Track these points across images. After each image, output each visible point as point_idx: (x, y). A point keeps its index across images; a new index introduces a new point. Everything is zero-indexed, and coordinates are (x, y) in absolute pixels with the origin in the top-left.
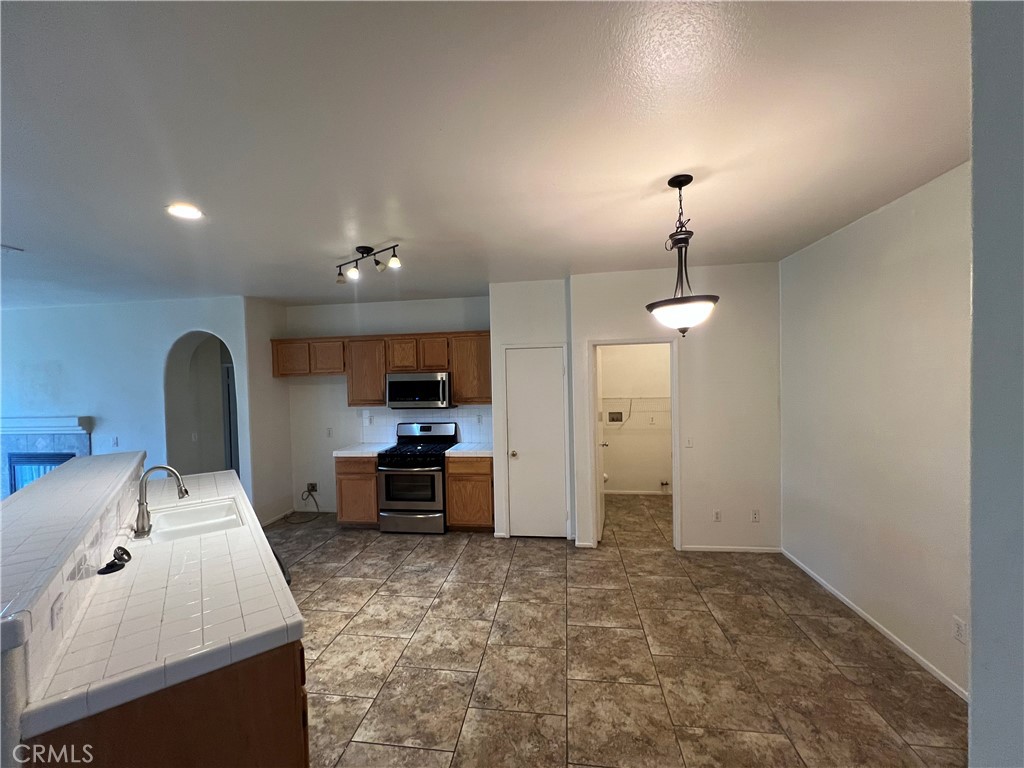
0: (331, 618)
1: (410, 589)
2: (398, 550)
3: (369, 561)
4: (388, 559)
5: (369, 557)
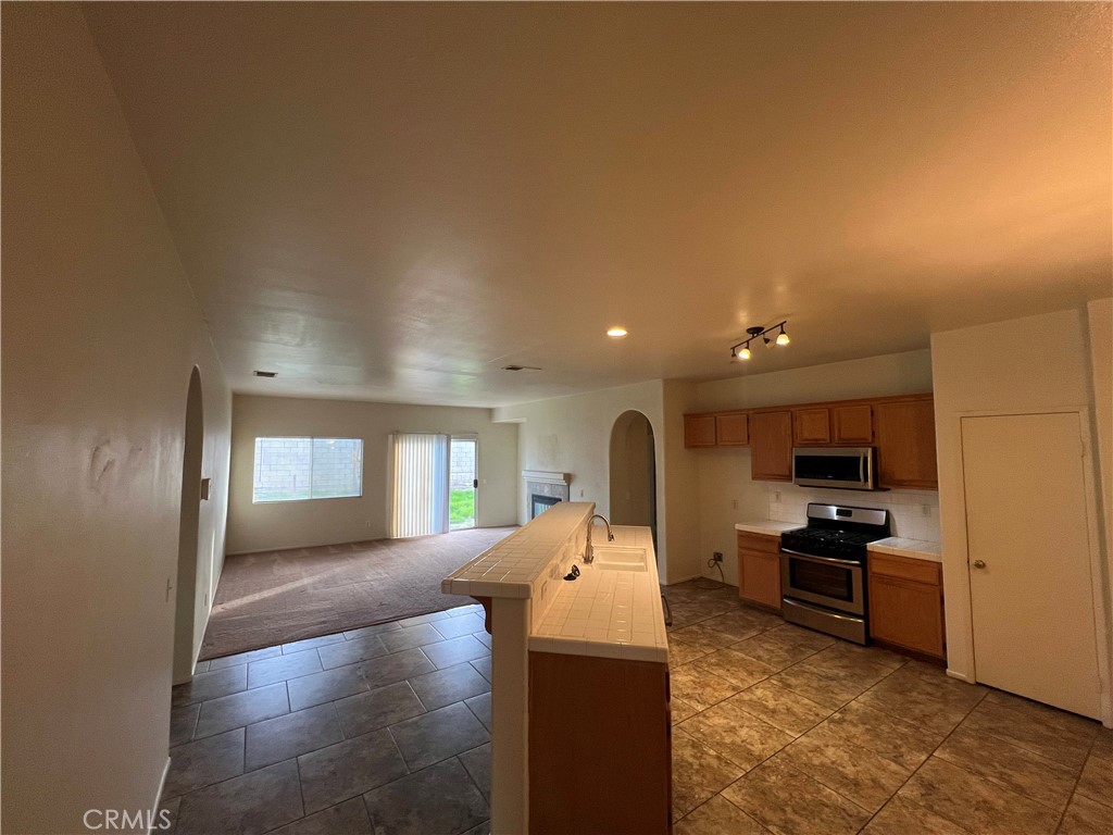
0: (719, 684)
1: (806, 690)
2: (802, 645)
3: (766, 646)
4: (787, 651)
5: (767, 642)
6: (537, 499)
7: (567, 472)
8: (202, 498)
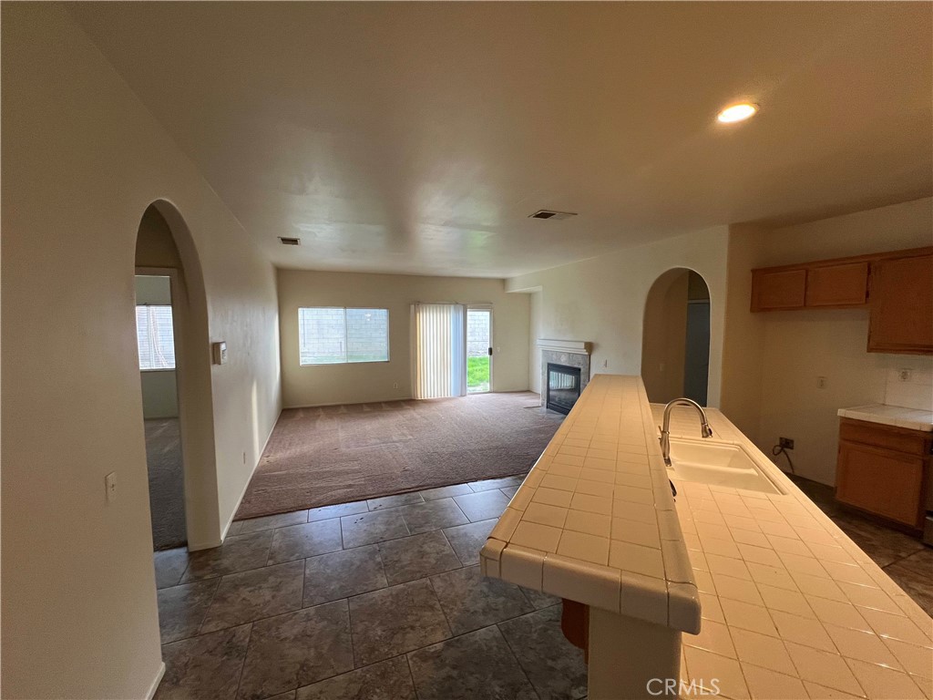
6: (552, 367)
7: (588, 340)
8: (214, 363)
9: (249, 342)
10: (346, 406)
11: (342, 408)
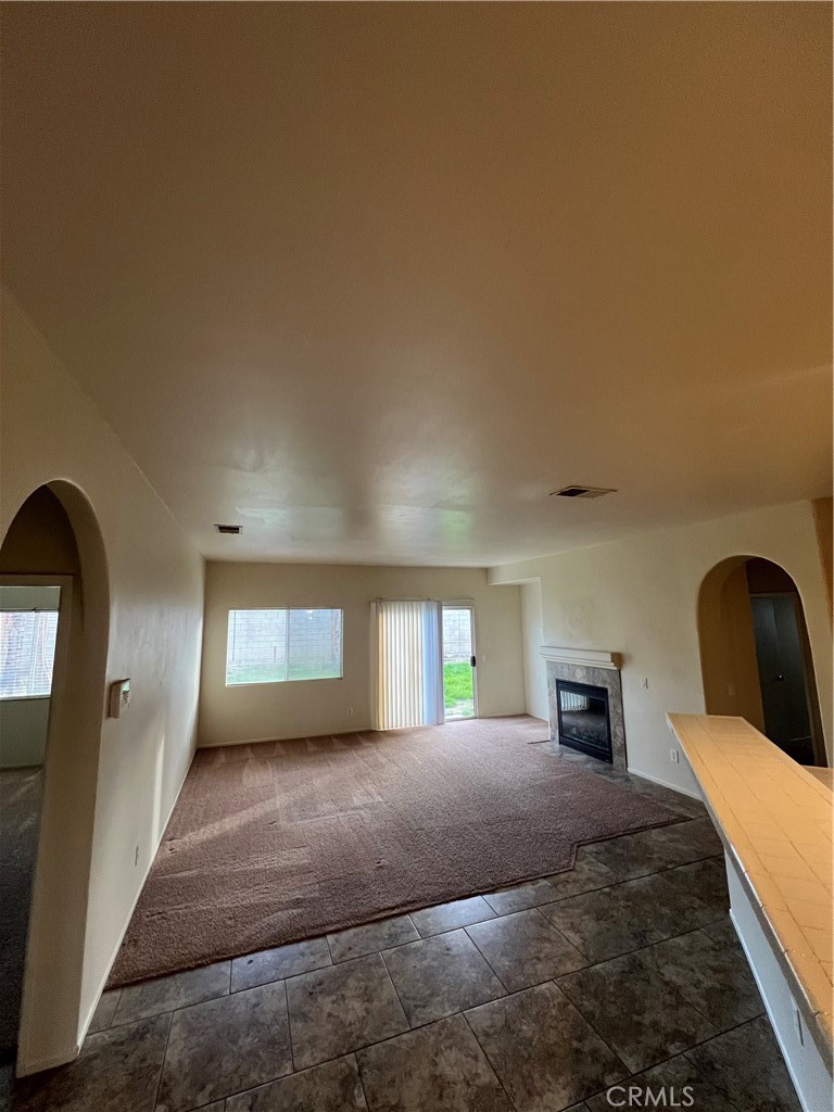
6: (563, 685)
7: (615, 650)
8: (109, 715)
9: (163, 667)
10: (283, 742)
11: (279, 745)
